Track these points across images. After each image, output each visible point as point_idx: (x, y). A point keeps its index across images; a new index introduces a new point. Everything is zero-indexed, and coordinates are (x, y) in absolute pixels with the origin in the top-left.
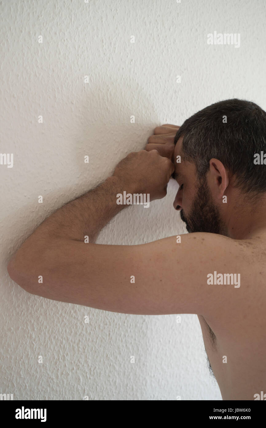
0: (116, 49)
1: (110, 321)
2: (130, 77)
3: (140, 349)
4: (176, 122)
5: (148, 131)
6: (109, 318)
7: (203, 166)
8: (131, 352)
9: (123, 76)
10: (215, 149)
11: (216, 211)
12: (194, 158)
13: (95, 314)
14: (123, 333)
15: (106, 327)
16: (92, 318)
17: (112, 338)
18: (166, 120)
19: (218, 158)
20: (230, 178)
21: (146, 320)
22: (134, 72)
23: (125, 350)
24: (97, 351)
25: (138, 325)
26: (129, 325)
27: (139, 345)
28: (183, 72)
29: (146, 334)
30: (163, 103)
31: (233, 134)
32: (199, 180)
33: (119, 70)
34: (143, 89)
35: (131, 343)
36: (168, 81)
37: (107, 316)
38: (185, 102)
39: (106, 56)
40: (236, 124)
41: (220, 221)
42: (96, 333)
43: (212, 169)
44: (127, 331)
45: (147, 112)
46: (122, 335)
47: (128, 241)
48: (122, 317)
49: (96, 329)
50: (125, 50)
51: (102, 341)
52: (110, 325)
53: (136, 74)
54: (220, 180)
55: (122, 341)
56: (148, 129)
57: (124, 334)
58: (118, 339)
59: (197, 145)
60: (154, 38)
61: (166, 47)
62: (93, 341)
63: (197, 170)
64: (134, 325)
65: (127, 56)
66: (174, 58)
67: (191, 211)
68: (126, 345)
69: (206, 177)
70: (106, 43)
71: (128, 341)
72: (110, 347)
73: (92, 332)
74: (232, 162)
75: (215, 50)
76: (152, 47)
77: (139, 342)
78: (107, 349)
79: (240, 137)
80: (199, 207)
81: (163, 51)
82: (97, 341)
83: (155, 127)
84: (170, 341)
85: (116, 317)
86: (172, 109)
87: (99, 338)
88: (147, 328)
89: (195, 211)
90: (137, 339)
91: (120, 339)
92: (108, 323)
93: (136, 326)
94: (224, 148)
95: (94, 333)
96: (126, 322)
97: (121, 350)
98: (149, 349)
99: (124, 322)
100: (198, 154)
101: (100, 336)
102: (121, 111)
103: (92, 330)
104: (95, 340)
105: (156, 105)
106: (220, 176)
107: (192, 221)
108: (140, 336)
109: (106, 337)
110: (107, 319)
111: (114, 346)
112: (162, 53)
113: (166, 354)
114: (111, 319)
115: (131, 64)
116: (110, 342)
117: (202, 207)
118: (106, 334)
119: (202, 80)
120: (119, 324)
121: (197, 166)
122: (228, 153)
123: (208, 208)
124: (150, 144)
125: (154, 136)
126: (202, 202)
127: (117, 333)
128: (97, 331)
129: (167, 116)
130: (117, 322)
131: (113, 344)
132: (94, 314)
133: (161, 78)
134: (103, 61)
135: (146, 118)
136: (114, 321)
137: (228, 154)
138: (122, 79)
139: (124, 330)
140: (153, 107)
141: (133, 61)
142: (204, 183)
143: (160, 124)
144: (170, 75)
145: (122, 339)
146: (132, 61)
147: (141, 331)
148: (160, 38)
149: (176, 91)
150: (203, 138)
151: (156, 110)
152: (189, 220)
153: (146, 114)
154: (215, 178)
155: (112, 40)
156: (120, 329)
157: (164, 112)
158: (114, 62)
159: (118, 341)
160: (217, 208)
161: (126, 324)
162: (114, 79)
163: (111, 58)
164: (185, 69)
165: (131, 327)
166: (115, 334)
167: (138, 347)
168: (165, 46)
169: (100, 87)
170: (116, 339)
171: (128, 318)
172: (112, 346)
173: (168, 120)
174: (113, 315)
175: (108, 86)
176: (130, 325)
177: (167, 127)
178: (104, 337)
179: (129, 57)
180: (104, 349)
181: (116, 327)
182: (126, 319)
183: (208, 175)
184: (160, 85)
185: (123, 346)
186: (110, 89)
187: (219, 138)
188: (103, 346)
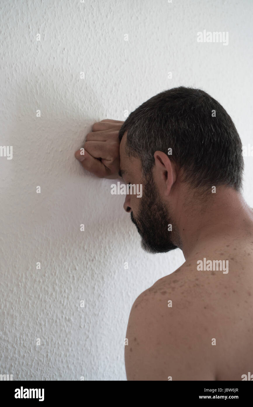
0: (45, 35)
1: (48, 341)
2: (62, 67)
3: (84, 368)
4: (118, 117)
5: (86, 127)
6: (46, 337)
7: (148, 160)
8: (73, 373)
9: (55, 66)
10: (160, 141)
11: (164, 209)
12: (139, 152)
13: (29, 334)
14: (63, 353)
15: (43, 347)
16: (26, 340)
17: (50, 359)
18: (106, 116)
19: (163, 150)
20: (177, 172)
21: (90, 336)
22: (67, 63)
23: (66, 372)
24: (33, 376)
25: (81, 343)
26: (70, 343)
27: (83, 364)
28: (123, 63)
29: (90, 352)
30: (101, 96)
31: (178, 124)
32: (145, 176)
33: (49, 60)
34: (78, 81)
35: (73, 363)
36: (107, 73)
37: (43, 335)
38: (127, 95)
39: (33, 43)
40: (181, 112)
41: (170, 220)
42: (31, 355)
43: (157, 162)
44: (68, 350)
45: (83, 106)
46: (62, 355)
47: (66, 250)
48: (61, 335)
49: (30, 351)
50: (56, 38)
51: (38, 364)
52: (48, 345)
53: (69, 64)
54: (166, 174)
55: (62, 362)
56: (85, 125)
57: (65, 354)
58: (57, 360)
59: (141, 138)
60: (89, 26)
61: (104, 35)
62: (27, 365)
63: (143, 166)
64: (76, 343)
65: (59, 45)
66: (113, 48)
67: (139, 211)
68: (68, 366)
69: (152, 173)
70: (33, 29)
71: (70, 361)
72: (49, 370)
73: (26, 355)
74: (179, 154)
75: (158, 40)
76: (87, 35)
77: (83, 361)
78: (44, 372)
79: (186, 126)
80: (147, 206)
81: (100, 40)
82: (32, 365)
83: (93, 123)
84: (118, 357)
85: (54, 335)
86: (112, 103)
87: (35, 360)
88: (91, 344)
89: (143, 211)
90: (79, 358)
91: (60, 360)
92: (45, 343)
93: (78, 343)
94: (169, 139)
95: (29, 356)
96: (66, 340)
97: (61, 372)
98: (95, 368)
99: (65, 341)
100: (143, 148)
101: (36, 358)
102: (53, 105)
103: (26, 352)
104: (30, 364)
105: (94, 98)
106: (166, 170)
107: (141, 221)
108: (84, 355)
109: (43, 359)
110: (44, 338)
111: (53, 368)
112: (99, 42)
113: (114, 372)
114: (49, 338)
115: (63, 54)
116: (49, 364)
117: (150, 206)
118: (43, 355)
119: (145, 72)
120: (58, 343)
121: (142, 160)
122: (174, 144)
123: (156, 206)
124: (88, 142)
125: (93, 133)
126: (149, 200)
127: (56, 353)
128: (32, 354)
129: (106, 111)
130: (56, 341)
131: (52, 366)
132: (27, 335)
133: (98, 69)
134: (30, 49)
135: (83, 114)
136: (52, 340)
137: (174, 146)
138: (54, 70)
139: (64, 349)
140: (90, 101)
141: (66, 50)
142: (150, 180)
143: (99, 119)
144: (108, 66)
145: (62, 359)
146: (64, 49)
147: (84, 349)
148: (96, 26)
149: (116, 83)
150: (147, 130)
151: (94, 105)
152: (139, 221)
153: (82, 108)
154: (162, 173)
155: (41, 26)
156: (60, 348)
157: (103, 107)
158: (43, 50)
159: (57, 362)
160: (165, 206)
161: (66, 343)
162: (44, 69)
163: (39, 47)
164: (126, 61)
165: (73, 345)
166: (54, 354)
167: (81, 366)
168: (102, 35)
169: (27, 78)
170: (55, 360)
171: (68, 336)
172: (51, 368)
173: (108, 115)
174: (51, 334)
175: (36, 77)
176: (72, 343)
177: (107, 122)
178: (40, 359)
179: (60, 45)
180: (41, 373)
181: (55, 347)
182: (66, 336)
183: (154, 170)
184: (98, 77)
185: (64, 367)
186: (39, 80)
187: (163, 128)
188: (39, 369)
